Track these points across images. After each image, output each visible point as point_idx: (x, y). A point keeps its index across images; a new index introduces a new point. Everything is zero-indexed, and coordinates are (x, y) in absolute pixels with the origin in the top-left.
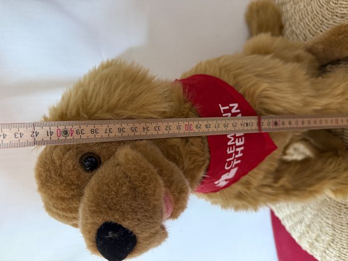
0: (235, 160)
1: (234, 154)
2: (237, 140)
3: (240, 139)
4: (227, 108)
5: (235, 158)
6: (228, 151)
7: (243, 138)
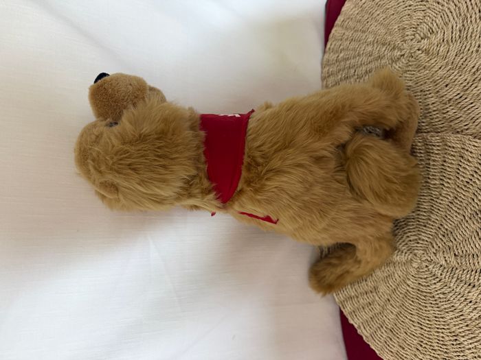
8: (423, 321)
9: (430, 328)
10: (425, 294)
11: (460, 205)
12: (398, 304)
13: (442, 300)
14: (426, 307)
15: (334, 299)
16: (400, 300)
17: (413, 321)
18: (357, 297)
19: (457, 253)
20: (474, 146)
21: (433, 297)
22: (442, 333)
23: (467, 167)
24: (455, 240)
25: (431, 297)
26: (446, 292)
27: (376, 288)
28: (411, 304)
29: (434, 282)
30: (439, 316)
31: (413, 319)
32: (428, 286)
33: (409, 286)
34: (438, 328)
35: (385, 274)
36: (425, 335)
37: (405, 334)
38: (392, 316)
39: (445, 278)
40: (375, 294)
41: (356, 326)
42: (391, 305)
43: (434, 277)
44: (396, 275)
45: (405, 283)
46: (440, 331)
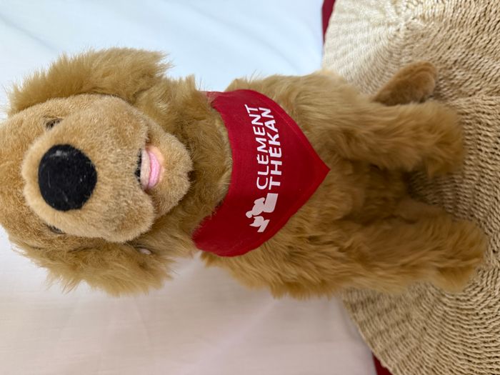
0: (271, 178)
1: (268, 167)
2: (271, 148)
3: (275, 149)
4: (256, 110)
5: (270, 175)
6: (258, 158)
7: (280, 149)
8: (469, 350)
9: (479, 359)
10: (466, 312)
11: (489, 185)
12: (436, 332)
13: (488, 317)
14: (470, 330)
15: (361, 337)
16: (438, 326)
17: (457, 353)
18: (388, 331)
19: (496, 249)
20: (490, 105)
21: (477, 314)
22: (496, 363)
23: (488, 134)
24: (491, 231)
25: (474, 316)
26: (492, 304)
27: (408, 316)
28: (452, 330)
29: (474, 293)
30: (489, 340)
31: (457, 350)
32: (469, 300)
33: (445, 305)
34: (489, 358)
35: (416, 295)
36: (475, 370)
37: (450, 373)
38: (431, 351)
39: (487, 285)
40: (407, 323)
41: (391, 370)
42: (428, 334)
43: (473, 287)
44: (428, 293)
45: (441, 301)
46: (492, 361)
